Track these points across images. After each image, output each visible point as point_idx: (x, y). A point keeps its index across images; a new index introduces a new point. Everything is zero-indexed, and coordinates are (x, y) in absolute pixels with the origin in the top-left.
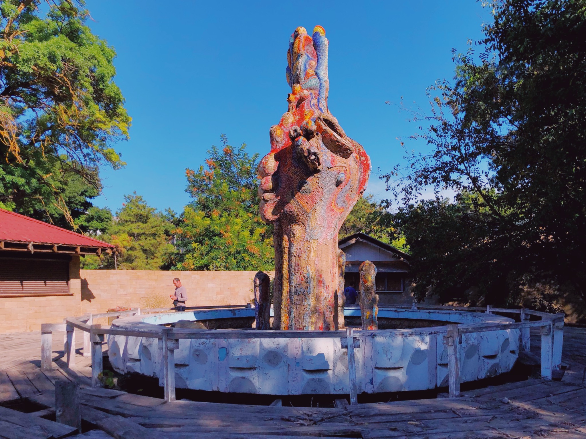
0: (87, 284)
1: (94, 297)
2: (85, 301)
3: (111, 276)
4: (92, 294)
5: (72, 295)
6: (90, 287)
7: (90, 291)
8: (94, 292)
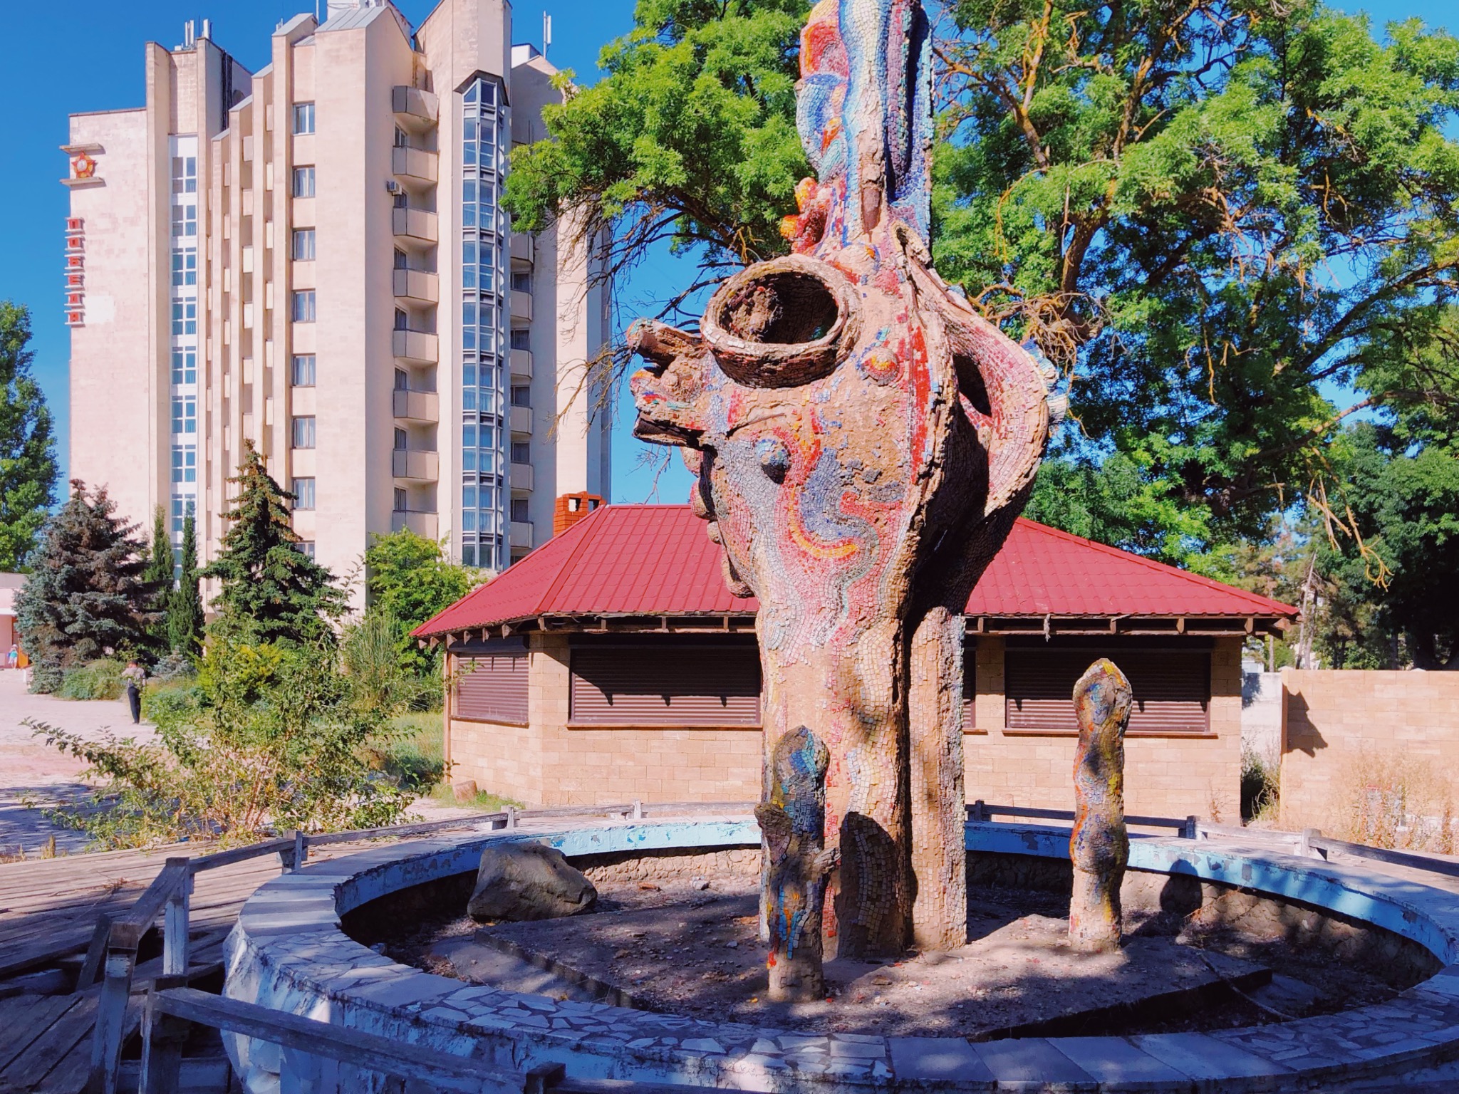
0: (1306, 708)
1: (1323, 745)
2: (1297, 752)
3: (1377, 687)
4: (1318, 735)
5: (1215, 737)
6: (1312, 716)
7: (1311, 727)
8: (1324, 731)
